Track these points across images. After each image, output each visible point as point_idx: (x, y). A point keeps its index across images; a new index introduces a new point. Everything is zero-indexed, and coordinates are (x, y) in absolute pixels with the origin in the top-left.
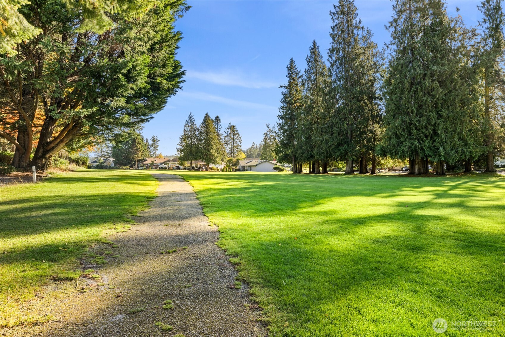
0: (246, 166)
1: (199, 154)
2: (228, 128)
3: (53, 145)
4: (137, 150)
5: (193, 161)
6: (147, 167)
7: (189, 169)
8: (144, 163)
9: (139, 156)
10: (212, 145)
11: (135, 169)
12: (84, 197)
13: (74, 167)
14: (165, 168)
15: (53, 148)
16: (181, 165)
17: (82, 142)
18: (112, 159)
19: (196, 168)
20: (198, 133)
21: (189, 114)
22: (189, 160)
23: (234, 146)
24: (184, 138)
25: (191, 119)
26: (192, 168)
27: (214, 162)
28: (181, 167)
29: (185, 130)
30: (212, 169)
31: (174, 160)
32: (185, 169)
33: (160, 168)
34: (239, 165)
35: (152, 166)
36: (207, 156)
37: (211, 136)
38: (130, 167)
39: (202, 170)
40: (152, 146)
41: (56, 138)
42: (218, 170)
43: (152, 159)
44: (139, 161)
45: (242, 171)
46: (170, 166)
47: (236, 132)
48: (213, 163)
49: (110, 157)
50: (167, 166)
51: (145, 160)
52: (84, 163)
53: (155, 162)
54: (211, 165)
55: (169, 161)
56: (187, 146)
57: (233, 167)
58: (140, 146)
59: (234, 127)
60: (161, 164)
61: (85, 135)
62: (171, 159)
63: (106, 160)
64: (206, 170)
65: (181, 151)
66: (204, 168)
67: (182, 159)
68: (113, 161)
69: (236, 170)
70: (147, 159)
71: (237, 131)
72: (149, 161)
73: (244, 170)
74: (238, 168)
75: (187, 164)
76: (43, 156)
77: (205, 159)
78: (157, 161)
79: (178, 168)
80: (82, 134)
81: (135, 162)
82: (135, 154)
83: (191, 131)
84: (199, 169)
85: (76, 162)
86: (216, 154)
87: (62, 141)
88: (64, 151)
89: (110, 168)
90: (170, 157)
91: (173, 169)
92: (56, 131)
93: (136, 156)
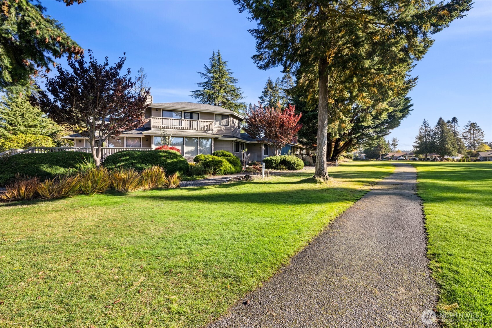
0: (488, 157)
1: (433, 148)
2: (467, 126)
3: (340, 150)
4: (381, 148)
5: (428, 154)
6: (389, 159)
7: (423, 160)
8: (387, 156)
9: (382, 152)
10: (447, 141)
11: (380, 160)
12: (355, 173)
13: (346, 159)
14: (403, 160)
15: (340, 152)
16: (417, 157)
17: (353, 148)
18: (363, 155)
19: (431, 159)
20: (432, 133)
21: (423, 120)
22: (425, 153)
23: (474, 140)
24: (420, 138)
25: (425, 123)
26: (426, 159)
27: (450, 154)
28: (417, 159)
29: (420, 132)
30: (447, 160)
31: (411, 154)
32: (420, 160)
33: (399, 160)
34: (480, 156)
35: (393, 158)
36: (442, 150)
37: (445, 134)
38: (376, 159)
39: (437, 160)
40: (392, 144)
41: (341, 148)
42: (453, 160)
43: (393, 154)
44: (382, 155)
45: (483, 161)
46: (407, 158)
47: (476, 128)
48: (448, 155)
49: (362, 153)
50: (404, 158)
51: (387, 154)
52: (351, 158)
53: (394, 156)
54: (446, 157)
55: (406, 154)
56: (421, 144)
57: (472, 158)
58: (383, 146)
59: (474, 124)
60: (400, 157)
61: (354, 145)
62: (408, 153)
63: (360, 155)
64: (441, 160)
65: (417, 147)
66: (439, 159)
67: (417, 153)
68: (365, 156)
69: (475, 161)
70: (388, 153)
71: (478, 127)
72: (390, 155)
73: (486, 160)
74: (478, 158)
75: (422, 156)
76: (336, 155)
77: (440, 153)
78: (396, 155)
79: (414, 159)
80: (353, 144)
81: (380, 156)
82: (380, 150)
83: (425, 132)
84: (434, 160)
85: (347, 157)
86: (451, 148)
87: (344, 148)
88: (344, 153)
89: (363, 160)
90: (408, 151)
91: (410, 160)
92: (342, 143)
93: (380, 152)
